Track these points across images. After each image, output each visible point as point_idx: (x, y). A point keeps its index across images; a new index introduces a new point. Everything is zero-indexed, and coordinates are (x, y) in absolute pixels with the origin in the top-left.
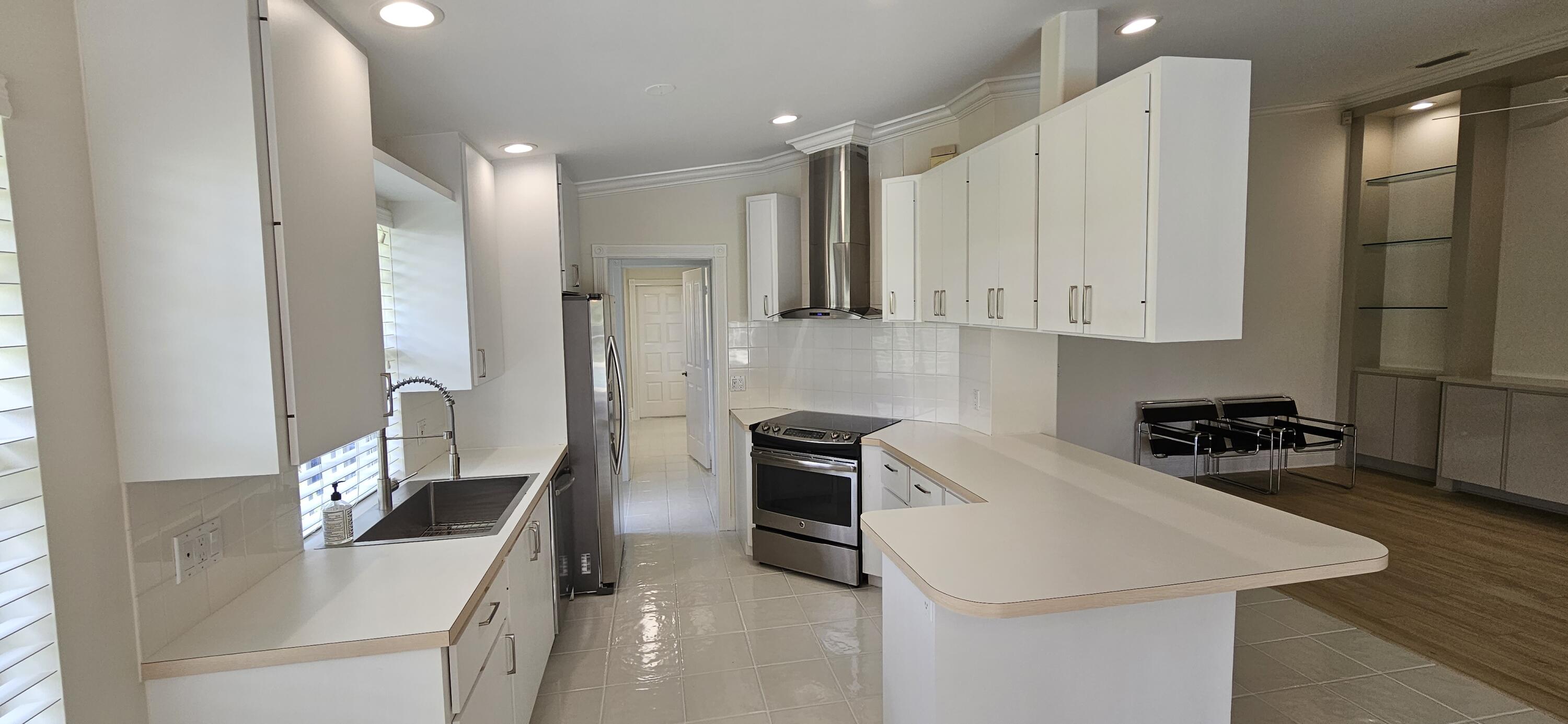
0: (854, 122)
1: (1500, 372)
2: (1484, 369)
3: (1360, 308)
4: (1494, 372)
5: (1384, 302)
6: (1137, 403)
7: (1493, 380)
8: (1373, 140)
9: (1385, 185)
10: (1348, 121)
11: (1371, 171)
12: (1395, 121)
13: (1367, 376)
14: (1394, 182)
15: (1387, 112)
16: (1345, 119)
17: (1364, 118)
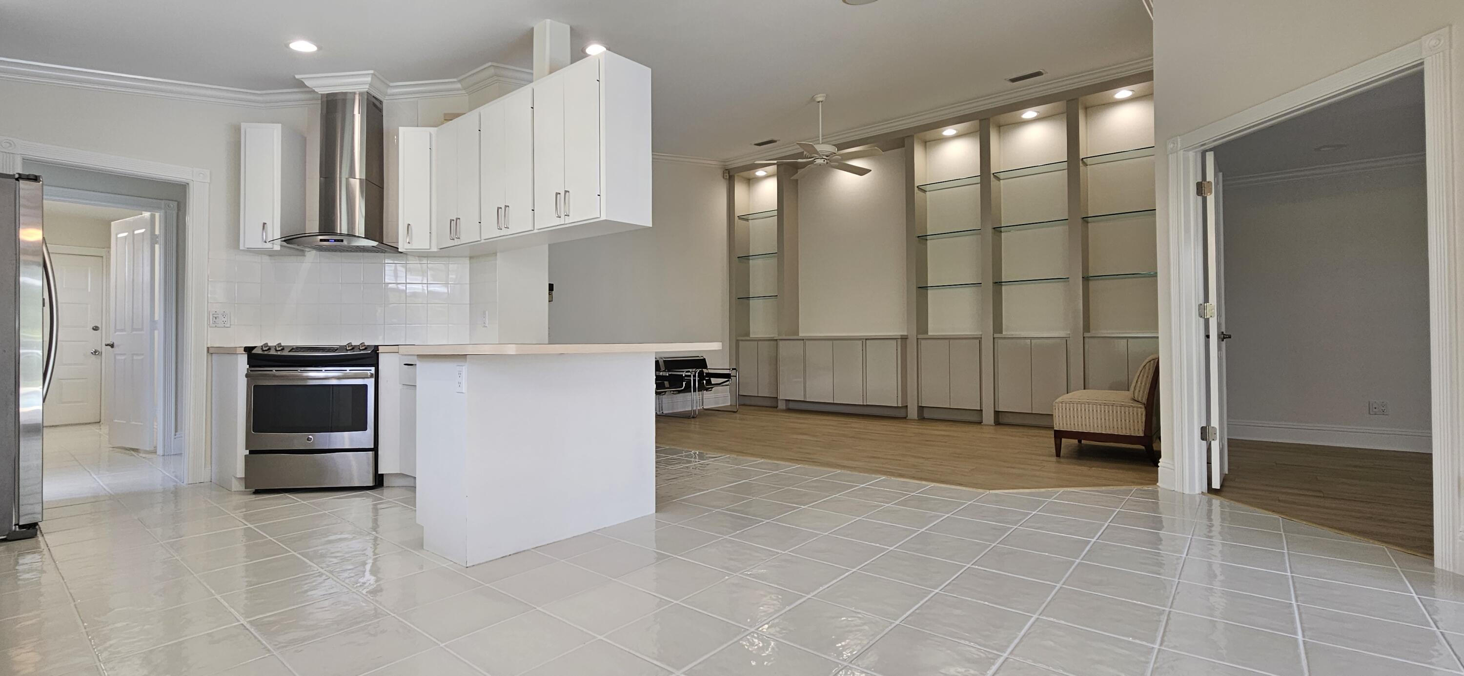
0: (372, 72)
1: (804, 331)
2: (795, 330)
3: (738, 298)
4: (800, 331)
5: (750, 296)
7: (800, 335)
8: (740, 191)
9: (747, 220)
10: (728, 177)
11: (739, 210)
12: (751, 182)
13: (744, 342)
14: (752, 219)
15: (745, 174)
16: (725, 175)
17: (734, 176)
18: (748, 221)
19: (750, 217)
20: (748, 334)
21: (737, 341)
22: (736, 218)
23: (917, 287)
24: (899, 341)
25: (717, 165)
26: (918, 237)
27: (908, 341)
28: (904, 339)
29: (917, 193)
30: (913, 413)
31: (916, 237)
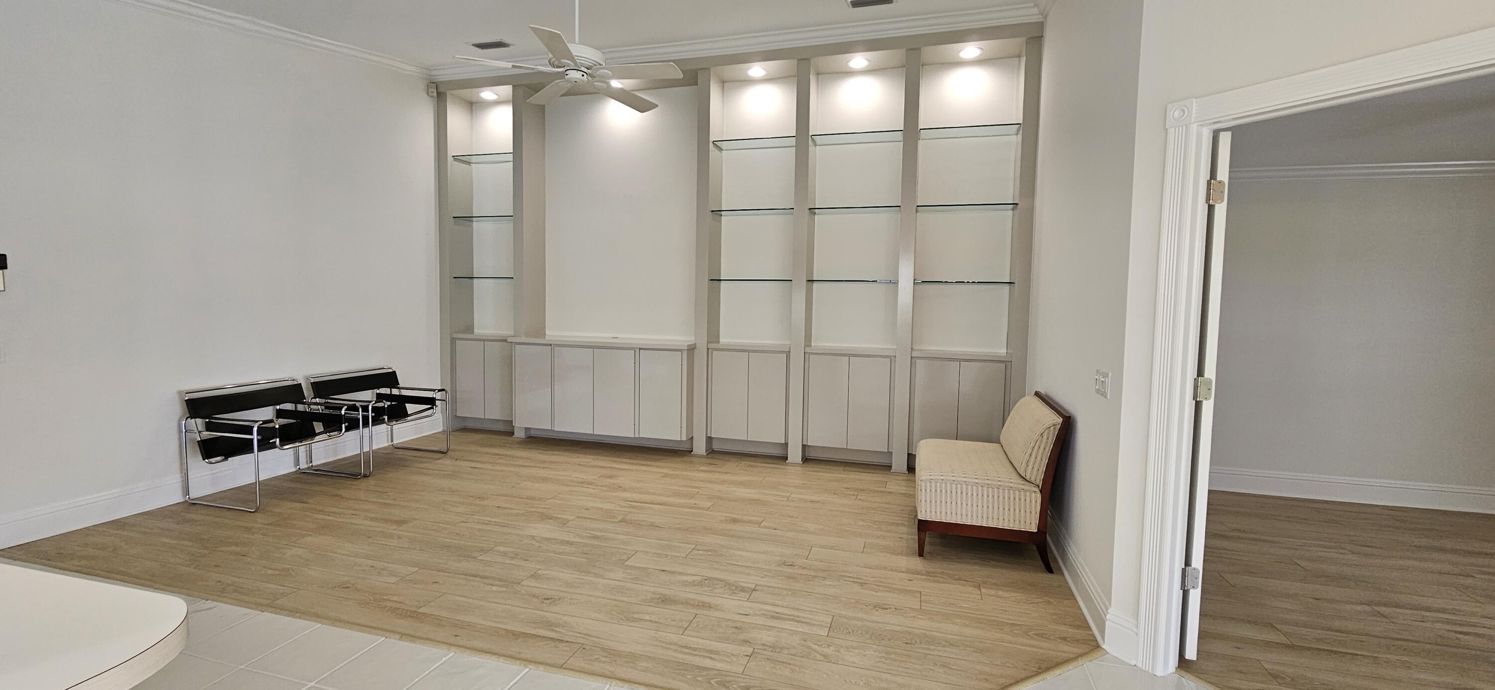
1: (552, 333)
2: (540, 331)
3: (454, 278)
4: (547, 333)
5: (474, 274)
6: (180, 393)
7: (547, 338)
8: (456, 119)
9: (469, 163)
10: (435, 94)
11: (453, 149)
12: (474, 106)
13: (461, 342)
14: (476, 163)
15: (465, 93)
16: (431, 90)
17: (446, 94)
18: (470, 165)
19: (474, 159)
20: (470, 329)
21: (453, 341)
22: (450, 160)
23: (708, 280)
24: (685, 354)
25: (415, 72)
26: (712, 211)
27: (696, 351)
28: (692, 349)
29: (712, 151)
30: (700, 448)
31: (709, 211)
